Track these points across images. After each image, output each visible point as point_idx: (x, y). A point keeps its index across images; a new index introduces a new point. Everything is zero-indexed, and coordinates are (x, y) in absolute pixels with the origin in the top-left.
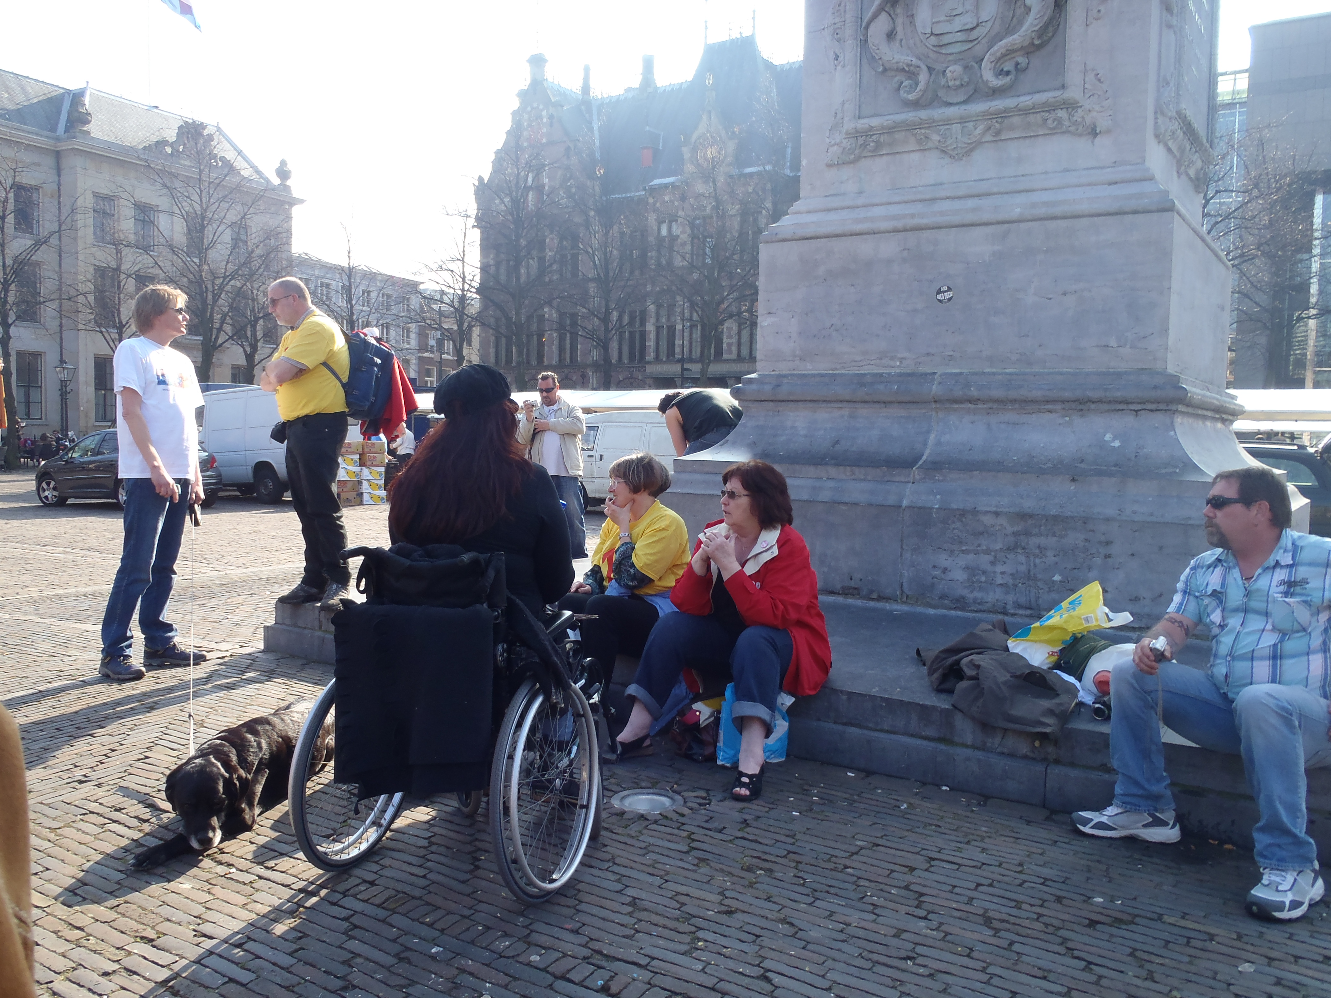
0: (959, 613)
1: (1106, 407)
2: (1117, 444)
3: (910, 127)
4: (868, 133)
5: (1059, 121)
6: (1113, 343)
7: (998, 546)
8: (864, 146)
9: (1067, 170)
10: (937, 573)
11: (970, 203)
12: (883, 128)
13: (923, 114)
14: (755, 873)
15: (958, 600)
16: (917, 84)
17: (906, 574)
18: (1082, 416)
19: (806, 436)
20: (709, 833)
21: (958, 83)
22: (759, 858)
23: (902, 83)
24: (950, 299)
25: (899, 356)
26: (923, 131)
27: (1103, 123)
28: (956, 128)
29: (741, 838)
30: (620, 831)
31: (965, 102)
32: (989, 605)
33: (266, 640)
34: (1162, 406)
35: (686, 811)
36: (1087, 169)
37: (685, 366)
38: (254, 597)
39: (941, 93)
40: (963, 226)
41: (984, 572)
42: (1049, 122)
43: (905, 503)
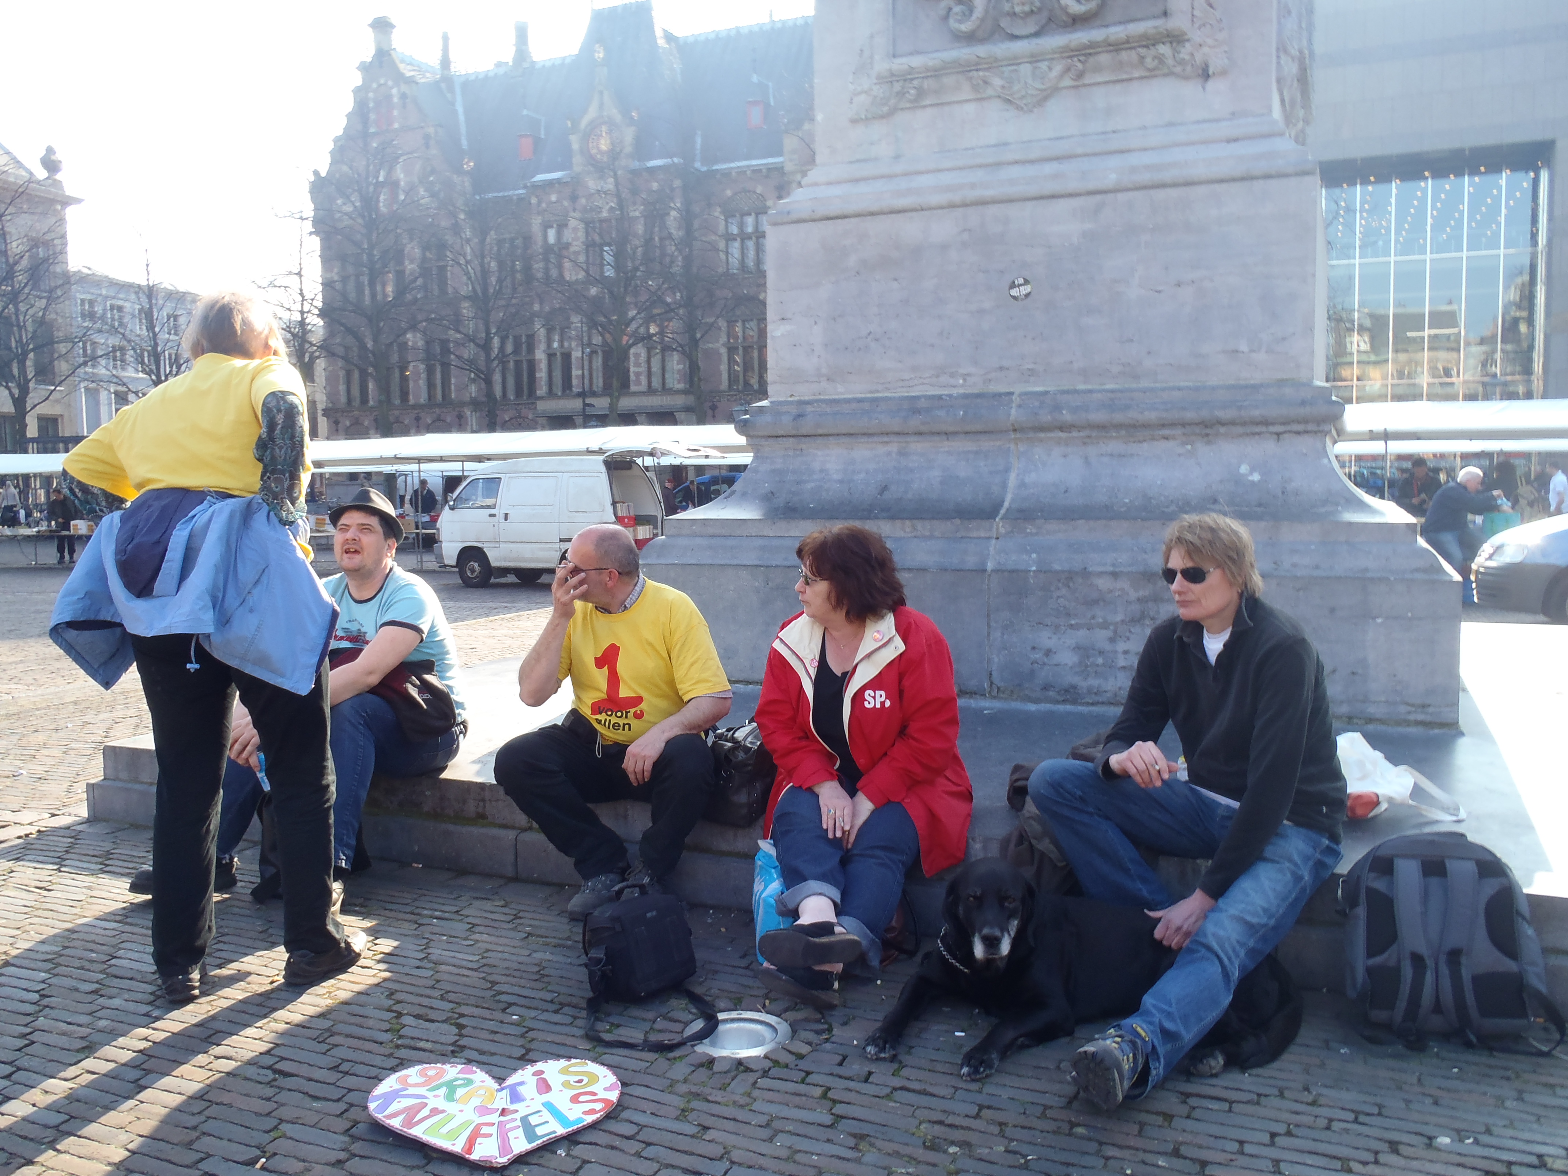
0: (1069, 707)
1: (1239, 430)
2: (1256, 477)
3: (965, 69)
4: (907, 76)
5: (1160, 59)
6: (1244, 347)
7: (1119, 618)
8: (901, 94)
9: (1171, 124)
10: (1037, 656)
11: (1049, 168)
12: (927, 70)
13: (981, 50)
14: (945, 1152)
15: (1067, 691)
16: (971, 11)
17: (996, 660)
18: (1209, 443)
19: (841, 482)
20: (851, 1084)
21: (1027, 8)
22: (941, 1123)
23: (950, 9)
24: (1027, 295)
25: (962, 371)
26: (981, 73)
27: (1216, 63)
28: (1025, 69)
29: (902, 1088)
30: (717, 1096)
31: (1037, 34)
32: (1108, 695)
33: (92, 806)
34: (1310, 427)
35: (804, 1049)
36: (1198, 122)
37: (588, 401)
38: (61, 734)
39: (1004, 23)
40: (1042, 198)
41: (1101, 653)
42: (1148, 60)
43: (990, 566)
